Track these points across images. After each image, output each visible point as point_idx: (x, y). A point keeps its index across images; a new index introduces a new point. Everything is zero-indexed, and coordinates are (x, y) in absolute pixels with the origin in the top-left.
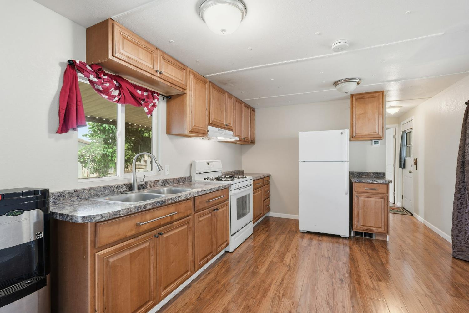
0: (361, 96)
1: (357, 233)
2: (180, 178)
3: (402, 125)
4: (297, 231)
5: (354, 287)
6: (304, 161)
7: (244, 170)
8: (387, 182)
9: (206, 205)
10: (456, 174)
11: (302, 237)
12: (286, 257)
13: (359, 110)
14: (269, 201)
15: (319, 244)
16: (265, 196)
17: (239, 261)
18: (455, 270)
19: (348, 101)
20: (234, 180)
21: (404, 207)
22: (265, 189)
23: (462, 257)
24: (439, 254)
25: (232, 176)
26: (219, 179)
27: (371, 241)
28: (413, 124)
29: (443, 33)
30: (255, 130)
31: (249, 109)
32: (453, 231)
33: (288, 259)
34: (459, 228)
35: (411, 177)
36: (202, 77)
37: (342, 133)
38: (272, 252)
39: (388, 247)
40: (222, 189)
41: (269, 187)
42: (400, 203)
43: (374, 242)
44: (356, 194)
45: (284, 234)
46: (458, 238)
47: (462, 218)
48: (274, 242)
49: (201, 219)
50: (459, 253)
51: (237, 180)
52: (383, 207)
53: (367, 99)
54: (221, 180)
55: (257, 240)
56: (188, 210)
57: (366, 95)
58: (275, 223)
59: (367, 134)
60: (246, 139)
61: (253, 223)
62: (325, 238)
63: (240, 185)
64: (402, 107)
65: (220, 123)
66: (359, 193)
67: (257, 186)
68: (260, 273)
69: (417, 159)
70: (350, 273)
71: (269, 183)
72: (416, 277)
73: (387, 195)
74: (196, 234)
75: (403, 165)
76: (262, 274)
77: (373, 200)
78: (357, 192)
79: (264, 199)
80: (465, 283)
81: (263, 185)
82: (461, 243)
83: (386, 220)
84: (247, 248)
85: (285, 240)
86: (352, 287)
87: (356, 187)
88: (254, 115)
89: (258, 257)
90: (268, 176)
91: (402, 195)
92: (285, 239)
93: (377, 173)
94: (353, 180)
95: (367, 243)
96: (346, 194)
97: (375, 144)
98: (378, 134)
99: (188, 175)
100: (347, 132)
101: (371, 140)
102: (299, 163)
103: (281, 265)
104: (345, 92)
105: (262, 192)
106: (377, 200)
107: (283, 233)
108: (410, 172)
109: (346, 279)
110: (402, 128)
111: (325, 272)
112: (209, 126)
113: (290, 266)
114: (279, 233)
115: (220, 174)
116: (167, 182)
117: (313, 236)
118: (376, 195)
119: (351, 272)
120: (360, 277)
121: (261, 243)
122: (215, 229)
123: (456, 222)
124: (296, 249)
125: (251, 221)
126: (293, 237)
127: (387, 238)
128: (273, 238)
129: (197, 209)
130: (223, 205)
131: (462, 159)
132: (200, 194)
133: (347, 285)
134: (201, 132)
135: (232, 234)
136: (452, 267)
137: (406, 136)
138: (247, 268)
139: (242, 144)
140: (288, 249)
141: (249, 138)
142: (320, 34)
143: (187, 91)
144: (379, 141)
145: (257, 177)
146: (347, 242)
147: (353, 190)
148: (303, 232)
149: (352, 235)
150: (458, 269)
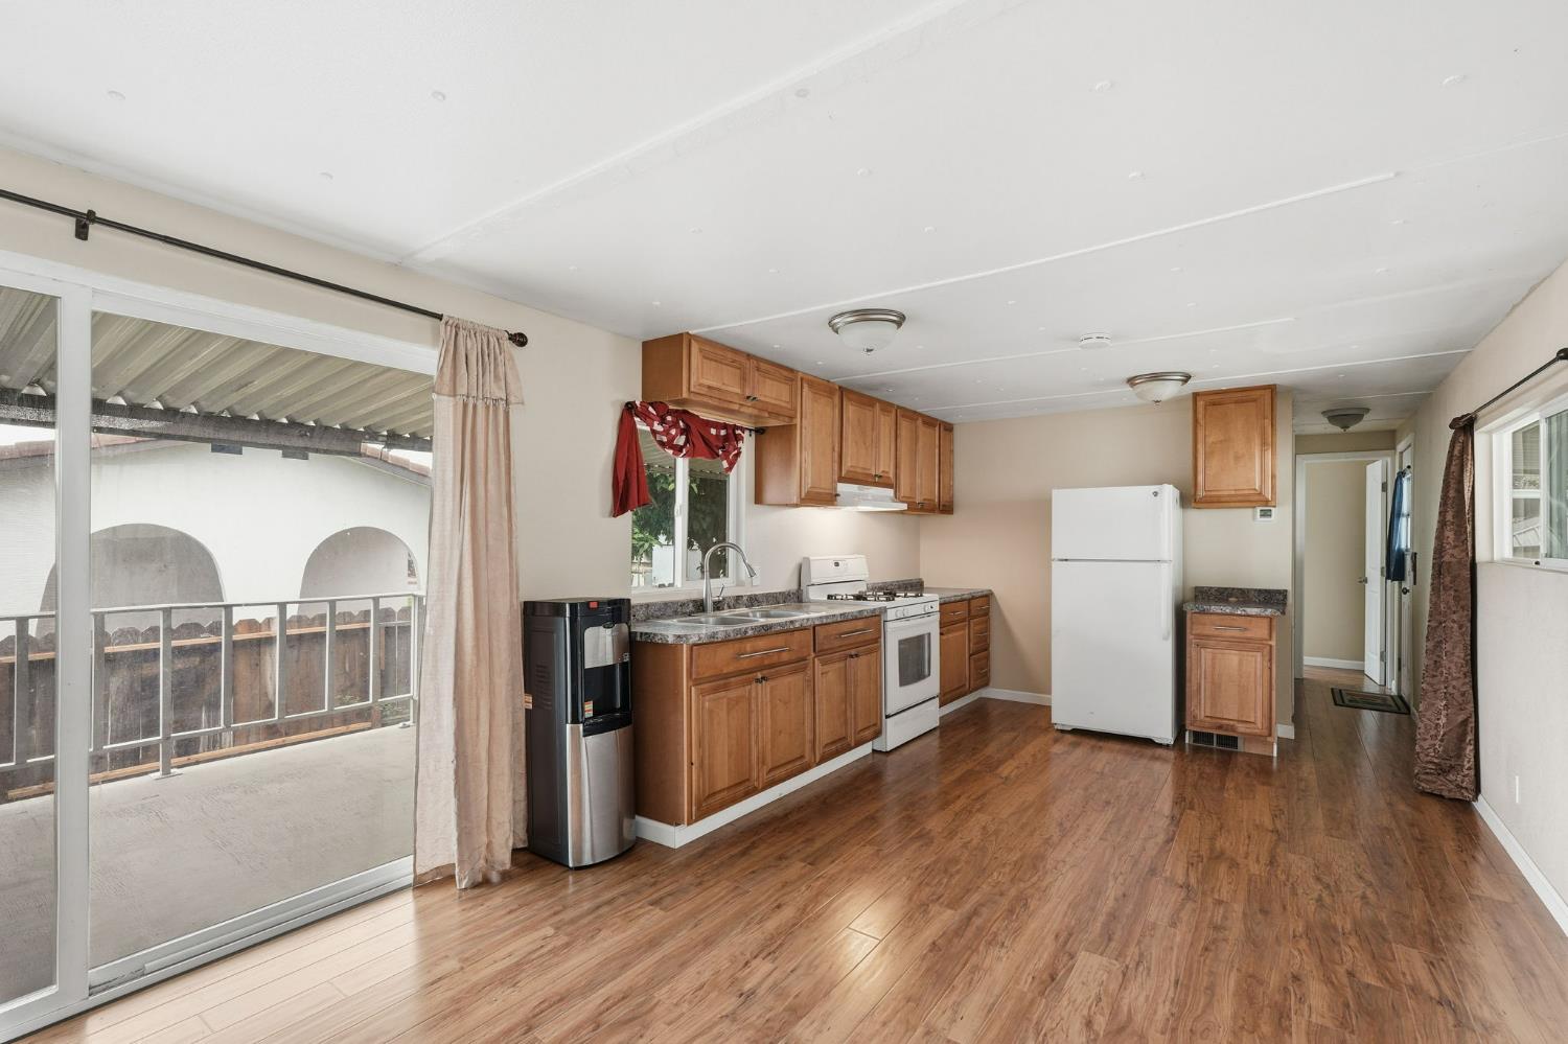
1: (1197, 736)
2: (780, 593)
3: (1398, 455)
4: (1044, 728)
6: (1066, 560)
7: (924, 580)
8: (1268, 613)
9: (837, 643)
12: (1004, 766)
13: (1212, 435)
14: (988, 657)
16: (975, 644)
17: (900, 766)
20: (894, 600)
21: (1402, 694)
22: (977, 628)
25: (890, 592)
26: (859, 597)
27: (1234, 757)
30: (951, 478)
31: (937, 428)
33: (1007, 770)
34: (1427, 722)
36: (826, 383)
37: (1156, 494)
40: (868, 617)
41: (989, 621)
42: (1396, 684)
43: (1242, 759)
44: (1194, 641)
45: (1014, 731)
51: (899, 601)
52: (1259, 674)
53: (1232, 406)
54: (865, 599)
55: (946, 737)
56: (804, 648)
57: (1228, 396)
59: (1233, 493)
60: (927, 501)
61: (942, 705)
62: (1112, 744)
63: (907, 612)
65: (863, 473)
66: (1203, 637)
67: (951, 618)
69: (1415, 554)
71: (987, 613)
77: (1234, 655)
78: (1200, 636)
79: (971, 653)
81: (970, 617)
83: (1267, 704)
85: (1013, 741)
87: (1195, 625)
88: (951, 441)
90: (986, 596)
92: (1013, 739)
94: (1189, 608)
95: (1226, 761)
97: (1263, 516)
98: (1260, 494)
99: (794, 587)
100: (1169, 490)
101: (1249, 507)
102: (1055, 565)
104: (1154, 401)
105: (967, 633)
106: (1245, 655)
108: (1406, 592)
110: (1397, 462)
112: (839, 484)
113: (1007, 779)
114: (1005, 727)
115: (862, 588)
116: (756, 600)
117: (1085, 739)
118: (1244, 643)
124: (1034, 756)
125: (934, 698)
126: (1037, 737)
127: (1272, 749)
129: (819, 649)
130: (870, 649)
132: (825, 621)
134: (825, 495)
135: (888, 714)
141: (937, 500)
143: (798, 421)
144: (1271, 510)
145: (948, 595)
146: (1168, 755)
147: (1187, 630)
148: (1062, 731)
149: (1185, 741)
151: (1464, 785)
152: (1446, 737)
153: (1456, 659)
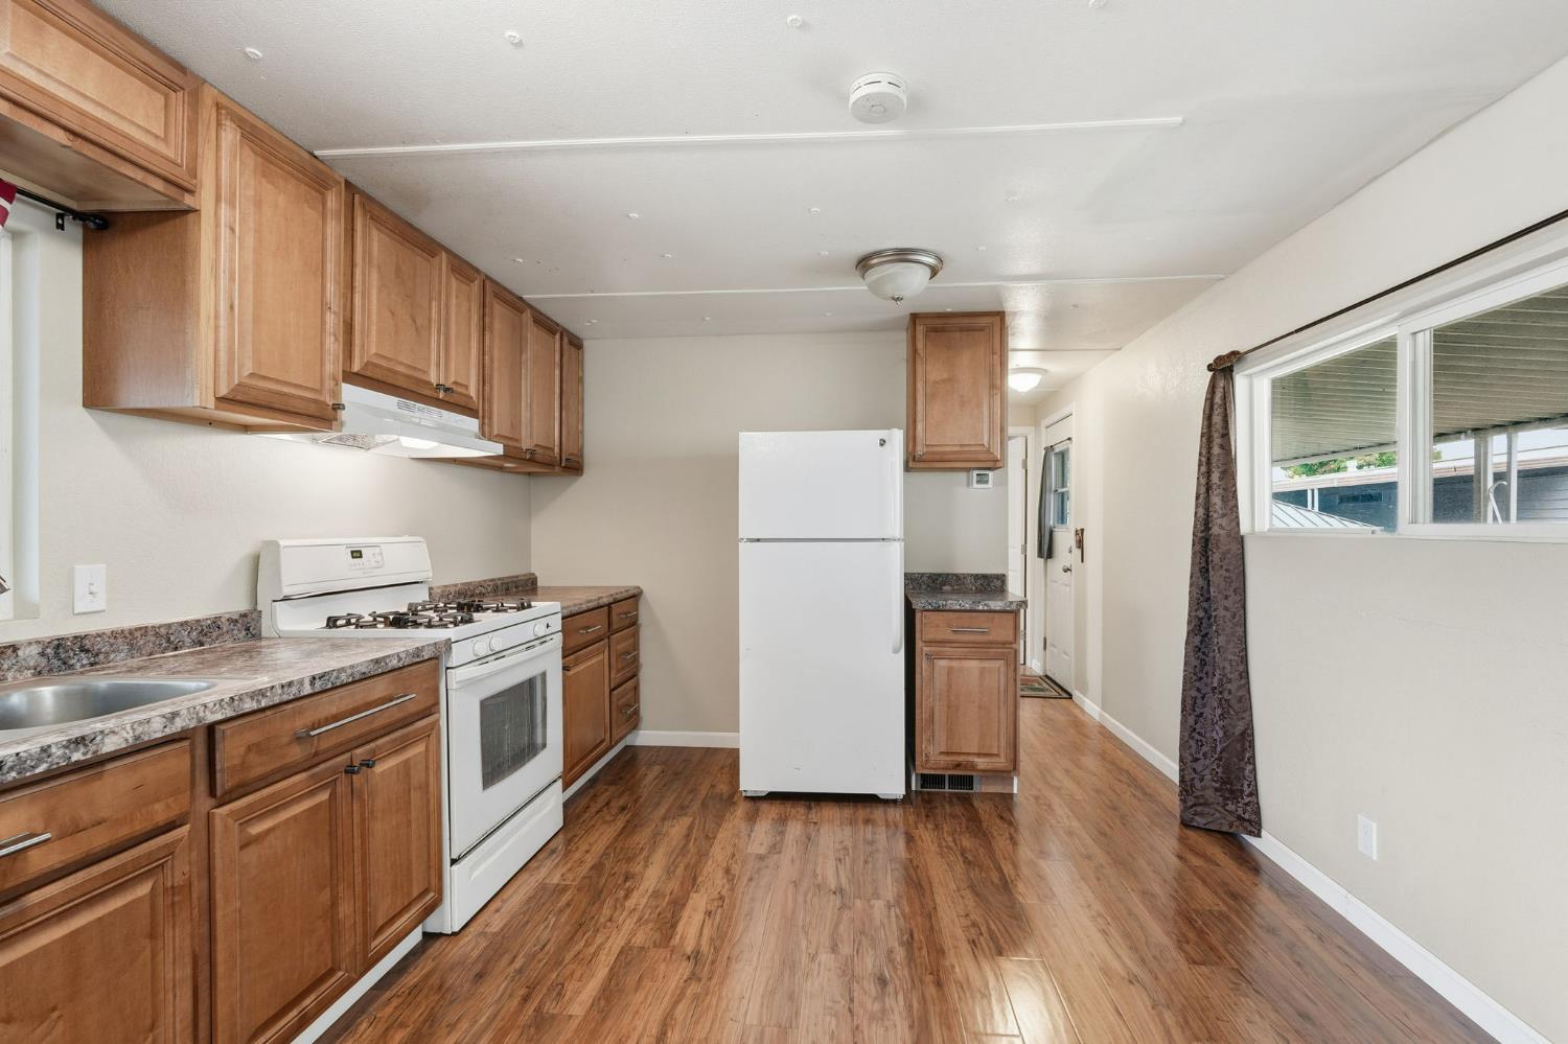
0: (939, 322)
1: (926, 780)
2: (183, 624)
3: (1043, 429)
4: (732, 797)
5: (923, 1000)
6: (758, 540)
7: (537, 574)
8: (1014, 607)
9: (297, 753)
10: (1191, 577)
11: (752, 818)
12: (685, 914)
13: (933, 371)
14: (636, 688)
15: (809, 839)
16: (618, 671)
17: (480, 976)
18: (1190, 867)
19: (902, 337)
20: (470, 621)
21: (1048, 674)
22: (619, 647)
23: (1205, 822)
24: (1146, 819)
25: (467, 603)
26: (401, 619)
27: (966, 801)
28: (1071, 428)
29: (1179, 119)
30: (581, 419)
31: (558, 336)
32: (1183, 745)
33: (691, 928)
34: (1198, 737)
35: (1067, 585)
36: (307, 156)
37: (883, 443)
38: (630, 903)
39: (1016, 815)
40: (400, 668)
41: (636, 636)
42: (1039, 664)
43: (976, 803)
44: (925, 649)
45: (686, 815)
46: (1195, 765)
47: (1204, 706)
48: (645, 854)
49: (256, 829)
50: (1199, 809)
51: (484, 620)
52: (1002, 689)
53: (958, 334)
54: (412, 624)
55: (577, 855)
56: (158, 800)
57: (956, 321)
58: (657, 769)
59: (956, 449)
60: (539, 451)
61: (566, 787)
62: (830, 812)
63: (498, 642)
64: (1046, 371)
65: (408, 377)
66: (933, 644)
67: (580, 638)
68: (571, 1016)
69: (1082, 530)
70: (909, 944)
71: (634, 623)
72: (1099, 915)
73: (1014, 646)
74: (219, 914)
75: (1047, 550)
76: (577, 1021)
77: (973, 665)
78: (929, 643)
79: (612, 686)
80: (1216, 908)
81: (611, 630)
82: (1202, 780)
83: (1011, 729)
84: (530, 899)
85: (688, 842)
86: (915, 1004)
87: (927, 629)
88: (580, 363)
89: (572, 938)
90: (634, 596)
91: (1045, 639)
92: (688, 836)
93: (985, 576)
94: (919, 603)
95: (958, 810)
96: (896, 651)
97: (978, 482)
98: (988, 451)
99: (239, 605)
100: (897, 437)
101: (968, 470)
102: (742, 545)
103: (664, 960)
104: (893, 299)
105: (606, 661)
106: (986, 664)
107: (683, 809)
108: (1067, 570)
109: (895, 969)
110: (1043, 438)
111: (825, 957)
112: (344, 385)
113: (696, 957)
114: (668, 811)
115: (412, 597)
116: (83, 650)
117: (788, 808)
118: (984, 649)
119: (912, 936)
120: (941, 952)
121: (592, 868)
122: (358, 856)
123: (1191, 720)
124: (727, 871)
125: (555, 781)
126: (720, 819)
127: (1012, 785)
128: (642, 837)
129: (228, 785)
130: (405, 738)
131: (1202, 532)
132: (249, 705)
133: (901, 997)
134: (300, 406)
135: (455, 856)
136: (1180, 857)
137: (1056, 460)
138: (516, 1002)
139: (529, 474)
140: (695, 879)
141: (557, 450)
142: (804, 26)
143: (205, 200)
144: (991, 474)
145: (580, 600)
146: (895, 814)
147: (918, 635)
149: (913, 788)
150: (1196, 861)
151: (1247, 816)
152: (1224, 754)
153: (1230, 657)
